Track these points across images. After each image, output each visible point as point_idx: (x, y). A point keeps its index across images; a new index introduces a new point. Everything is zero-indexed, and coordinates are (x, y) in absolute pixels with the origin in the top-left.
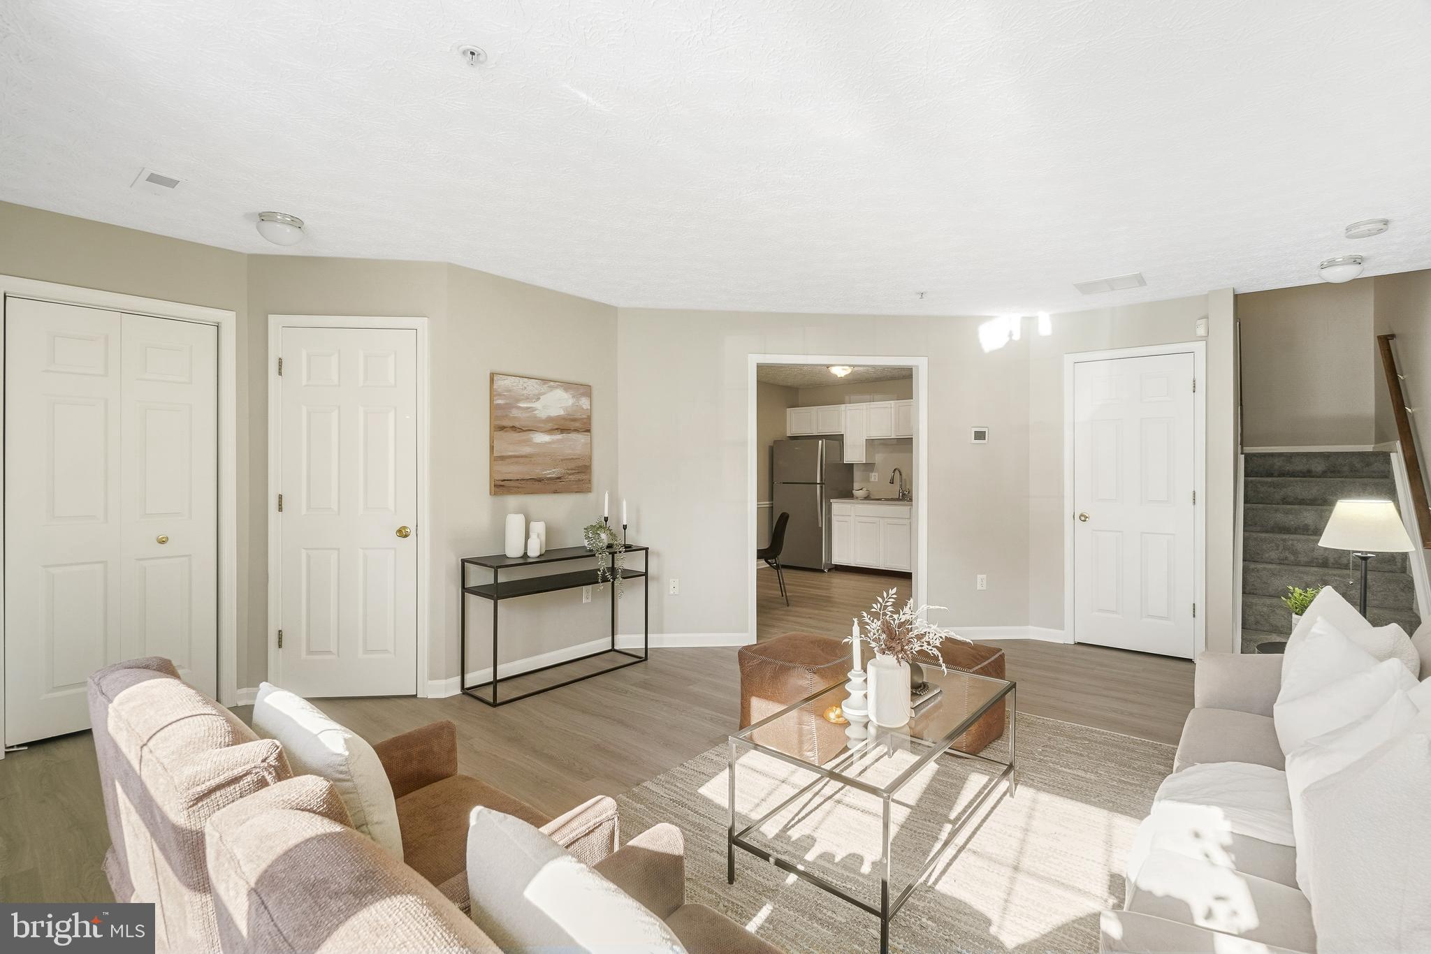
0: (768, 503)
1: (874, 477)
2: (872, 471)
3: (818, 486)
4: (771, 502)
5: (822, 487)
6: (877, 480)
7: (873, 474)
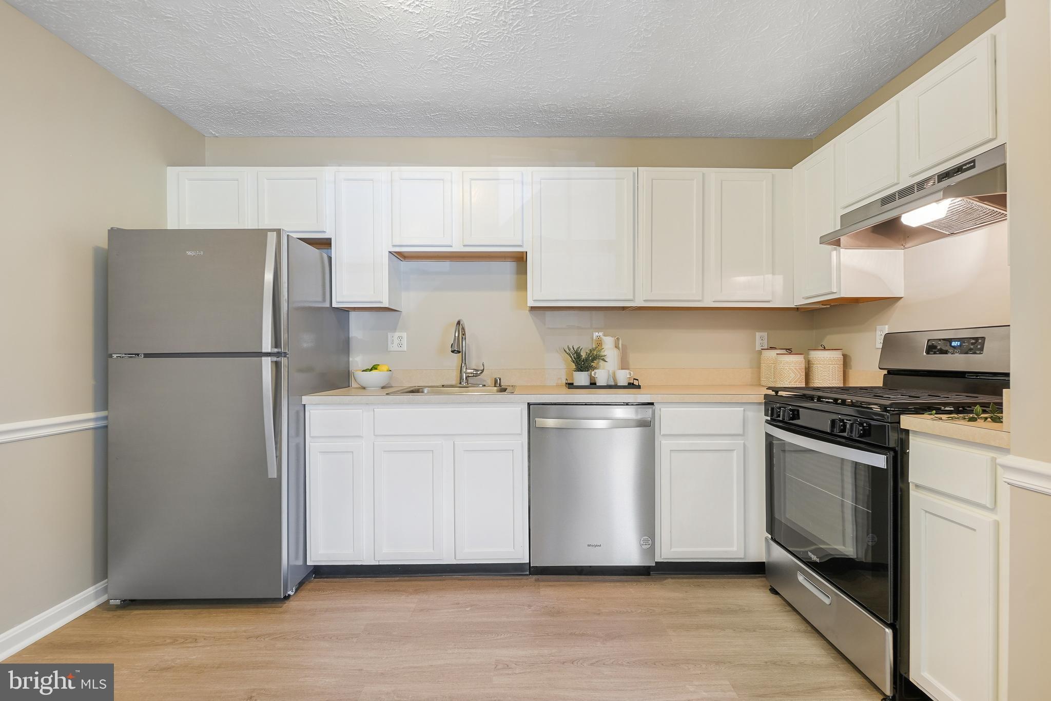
0: (92, 415)
1: (399, 340)
2: (394, 329)
3: (267, 363)
4: (103, 414)
5: (277, 365)
6: (405, 348)
7: (397, 334)
